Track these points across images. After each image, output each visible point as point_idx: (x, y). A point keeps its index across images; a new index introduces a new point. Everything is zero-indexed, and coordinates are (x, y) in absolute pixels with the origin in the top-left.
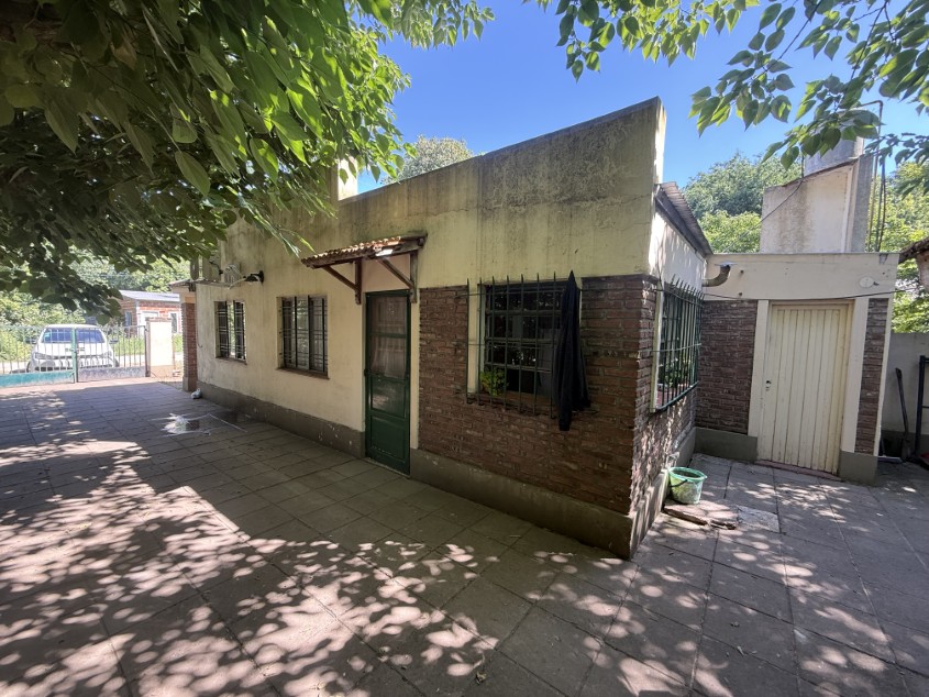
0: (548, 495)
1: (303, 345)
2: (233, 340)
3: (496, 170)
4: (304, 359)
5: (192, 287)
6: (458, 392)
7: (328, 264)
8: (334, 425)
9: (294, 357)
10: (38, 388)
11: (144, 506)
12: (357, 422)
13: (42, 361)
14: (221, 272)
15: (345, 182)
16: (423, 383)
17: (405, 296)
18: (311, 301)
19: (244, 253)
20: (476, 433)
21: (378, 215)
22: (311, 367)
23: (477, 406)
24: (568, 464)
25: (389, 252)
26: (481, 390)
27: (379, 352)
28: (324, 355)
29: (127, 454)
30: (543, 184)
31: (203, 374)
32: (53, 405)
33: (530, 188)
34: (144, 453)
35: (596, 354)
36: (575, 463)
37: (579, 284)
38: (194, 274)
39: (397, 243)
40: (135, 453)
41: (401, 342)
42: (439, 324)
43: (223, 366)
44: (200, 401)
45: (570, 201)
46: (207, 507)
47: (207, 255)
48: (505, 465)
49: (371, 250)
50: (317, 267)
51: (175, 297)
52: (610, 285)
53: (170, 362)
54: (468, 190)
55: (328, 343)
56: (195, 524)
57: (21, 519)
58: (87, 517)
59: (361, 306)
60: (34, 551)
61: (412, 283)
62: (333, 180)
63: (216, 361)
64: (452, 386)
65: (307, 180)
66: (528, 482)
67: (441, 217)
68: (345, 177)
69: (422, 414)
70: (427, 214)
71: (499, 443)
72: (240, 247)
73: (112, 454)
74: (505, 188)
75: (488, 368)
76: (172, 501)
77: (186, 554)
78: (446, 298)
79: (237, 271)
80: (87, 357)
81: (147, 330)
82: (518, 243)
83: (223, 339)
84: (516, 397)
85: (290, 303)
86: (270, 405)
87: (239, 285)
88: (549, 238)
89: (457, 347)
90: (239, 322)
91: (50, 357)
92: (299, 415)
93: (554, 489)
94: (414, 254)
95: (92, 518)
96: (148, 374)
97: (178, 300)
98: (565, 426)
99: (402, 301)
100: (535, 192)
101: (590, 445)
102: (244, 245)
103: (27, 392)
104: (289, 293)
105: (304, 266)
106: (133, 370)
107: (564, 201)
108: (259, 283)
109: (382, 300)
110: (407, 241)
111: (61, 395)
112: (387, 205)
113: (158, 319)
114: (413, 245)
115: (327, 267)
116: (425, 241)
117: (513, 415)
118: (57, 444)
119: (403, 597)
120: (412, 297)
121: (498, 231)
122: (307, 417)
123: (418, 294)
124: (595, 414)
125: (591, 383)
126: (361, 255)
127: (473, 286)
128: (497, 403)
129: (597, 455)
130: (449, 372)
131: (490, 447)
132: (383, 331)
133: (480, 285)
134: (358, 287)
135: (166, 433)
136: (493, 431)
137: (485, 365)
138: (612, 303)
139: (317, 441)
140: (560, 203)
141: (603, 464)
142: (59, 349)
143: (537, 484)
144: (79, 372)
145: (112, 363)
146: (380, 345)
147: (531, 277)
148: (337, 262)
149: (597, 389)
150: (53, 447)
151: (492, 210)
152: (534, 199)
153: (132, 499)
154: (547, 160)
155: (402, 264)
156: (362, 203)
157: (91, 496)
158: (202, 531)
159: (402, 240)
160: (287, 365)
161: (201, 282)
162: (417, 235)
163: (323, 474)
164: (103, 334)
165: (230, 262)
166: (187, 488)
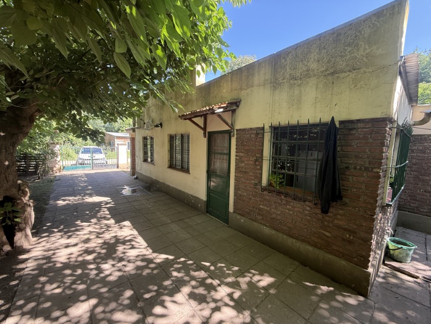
0: (310, 248)
1: (179, 157)
2: (149, 154)
3: (283, 61)
4: (179, 163)
5: (134, 130)
6: (256, 184)
7: (190, 118)
8: (192, 196)
9: (174, 163)
10: (79, 172)
11: (110, 229)
12: (203, 196)
13: (81, 161)
14: (145, 123)
15: (199, 77)
16: (237, 179)
17: (229, 133)
18: (182, 136)
19: (154, 114)
20: (265, 208)
21: (215, 92)
22: (182, 167)
23: (267, 193)
24: (324, 232)
25: (221, 110)
26: (270, 184)
27: (214, 162)
28: (188, 162)
29: (107, 203)
30: (313, 65)
31: (138, 168)
32: (83, 179)
33: (305, 68)
34: (113, 203)
35: (347, 168)
36: (330, 232)
37: (337, 125)
38: (134, 125)
39: (225, 105)
40: (109, 203)
41: (226, 157)
42: (246, 148)
43: (145, 165)
44: (137, 180)
45: (332, 74)
46: (135, 232)
47: (139, 116)
48: (283, 227)
49: (212, 109)
50: (185, 119)
51: (128, 135)
52: (360, 125)
53: (126, 163)
54: (265, 74)
55: (190, 156)
56: (130, 241)
57: (65, 230)
58: (88, 232)
59: (206, 139)
60: (67, 246)
61: (232, 126)
62: (193, 76)
63: (143, 163)
64: (253, 181)
65: (182, 76)
66: (297, 238)
67: (249, 91)
68: (199, 74)
69: (235, 194)
70: (241, 89)
71: (279, 215)
72: (153, 111)
73: (101, 202)
74: (288, 70)
75: (274, 173)
76: (121, 228)
77: (124, 257)
78: (251, 134)
79: (151, 123)
80: (96, 159)
81: (118, 149)
82: (297, 102)
83: (145, 153)
84: (291, 190)
85: (173, 137)
86: (164, 184)
87: (152, 129)
88: (317, 98)
89: (256, 161)
90: (152, 146)
91: (83, 159)
92: (176, 190)
93: (315, 245)
94: (234, 111)
95: (91, 232)
96: (118, 167)
97: (129, 136)
98: (325, 211)
99: (227, 136)
100: (308, 71)
101: (340, 223)
102: (154, 111)
103: (75, 173)
104: (173, 133)
105: (180, 119)
106: (112, 165)
107: (328, 74)
108: (160, 127)
109: (216, 135)
110: (231, 104)
111: (87, 175)
112: (220, 86)
113: (121, 145)
114: (233, 106)
115: (190, 119)
116: (240, 104)
117: (289, 200)
118: (82, 196)
119: (227, 300)
120: (232, 134)
121: (283, 96)
122: (180, 191)
123: (235, 132)
124: (345, 204)
125: (343, 186)
126: (207, 112)
127: (267, 127)
128: (279, 192)
129: (345, 229)
130: (251, 174)
131: (274, 216)
132: (216, 151)
133: (271, 127)
134: (204, 129)
135: (122, 194)
136: (276, 208)
137: (272, 171)
138: (361, 136)
139: (184, 203)
140: (325, 75)
141: (350, 235)
142: (86, 156)
143: (303, 241)
144: (94, 166)
145: (105, 162)
146: (215, 158)
147: (304, 121)
148: (195, 117)
149: (348, 190)
150: (80, 197)
151: (279, 84)
152: (307, 75)
153: (106, 225)
154: (317, 50)
155: (227, 117)
156: (208, 87)
157: (91, 222)
158: (133, 245)
159: (228, 104)
160: (172, 166)
161: (138, 128)
162: (235, 101)
163: (186, 220)
164: (102, 150)
165: (148, 119)
166: (128, 222)
